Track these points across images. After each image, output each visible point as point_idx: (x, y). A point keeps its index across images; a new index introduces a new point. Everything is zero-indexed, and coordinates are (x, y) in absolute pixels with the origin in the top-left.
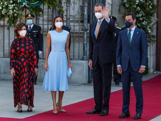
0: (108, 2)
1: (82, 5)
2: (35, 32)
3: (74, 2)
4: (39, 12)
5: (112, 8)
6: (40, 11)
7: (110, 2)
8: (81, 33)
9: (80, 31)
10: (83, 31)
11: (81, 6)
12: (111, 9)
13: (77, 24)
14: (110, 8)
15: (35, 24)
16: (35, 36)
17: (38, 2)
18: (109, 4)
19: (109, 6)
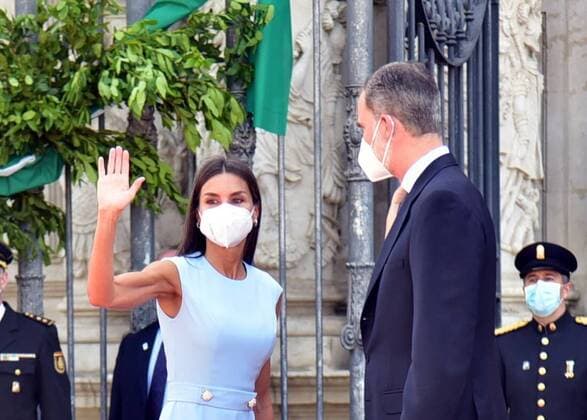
0: (516, 164)
1: (336, 196)
2: (14, 357)
3: (277, 176)
4: (38, 234)
5: (543, 205)
6: (49, 228)
7: (533, 168)
8: (329, 384)
9: (328, 372)
10: (346, 373)
11: (332, 204)
12: (536, 213)
13: (306, 325)
14: (532, 205)
15: (14, 307)
16: (16, 387)
17: (30, 159)
18: (526, 177)
19: (524, 191)
